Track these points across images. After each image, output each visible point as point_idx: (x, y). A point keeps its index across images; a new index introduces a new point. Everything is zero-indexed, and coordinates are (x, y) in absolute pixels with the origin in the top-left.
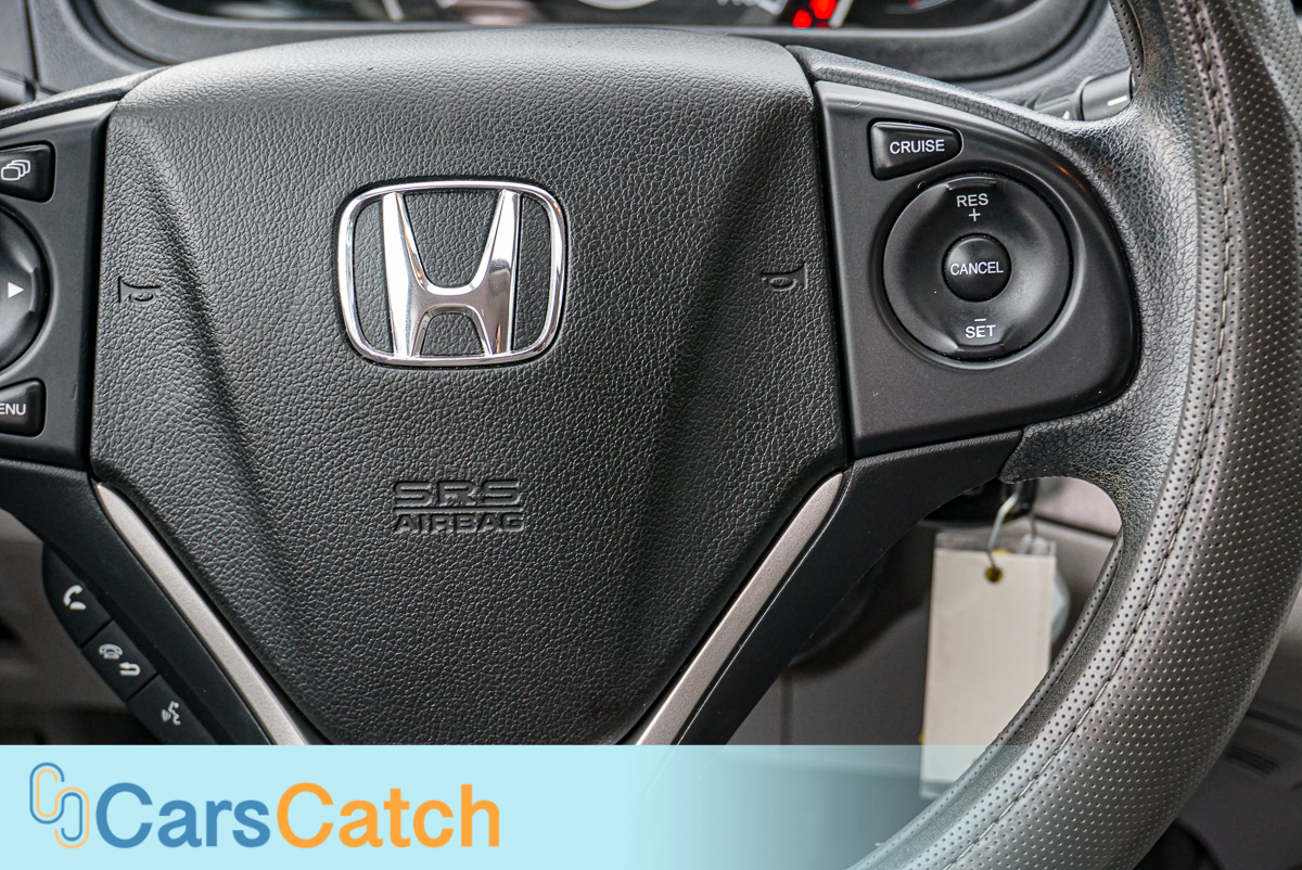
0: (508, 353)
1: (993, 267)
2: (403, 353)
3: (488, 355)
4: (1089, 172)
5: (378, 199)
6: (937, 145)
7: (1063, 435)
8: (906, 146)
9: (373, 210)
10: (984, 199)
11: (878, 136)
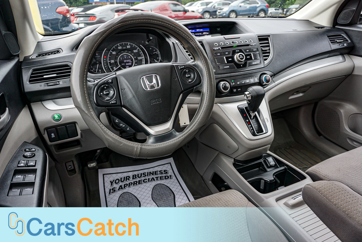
0: (157, 88)
1: (190, 75)
2: (149, 90)
3: (156, 88)
4: (195, 67)
5: (143, 78)
6: (184, 67)
7: (197, 87)
8: (182, 67)
9: (143, 79)
10: (188, 70)
11: (179, 67)
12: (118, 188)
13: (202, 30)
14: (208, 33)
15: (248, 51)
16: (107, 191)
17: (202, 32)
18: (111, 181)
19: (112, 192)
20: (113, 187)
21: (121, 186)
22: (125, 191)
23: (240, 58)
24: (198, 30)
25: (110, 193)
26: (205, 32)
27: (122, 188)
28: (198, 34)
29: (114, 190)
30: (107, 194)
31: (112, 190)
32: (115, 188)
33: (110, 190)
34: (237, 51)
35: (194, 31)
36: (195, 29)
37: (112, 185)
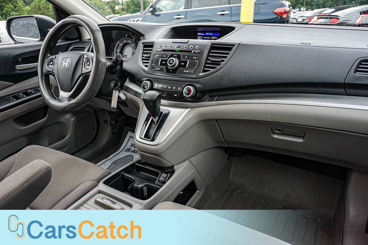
3: (66, 67)
5: (64, 59)
12: (132, 150)
13: (211, 34)
14: (216, 38)
15: (186, 57)
16: (126, 148)
17: (210, 36)
18: (132, 144)
19: (127, 151)
20: (130, 148)
21: (135, 150)
22: (133, 154)
23: (170, 62)
24: (207, 34)
25: (125, 151)
26: (214, 36)
27: (134, 152)
28: (206, 38)
29: (128, 150)
30: (124, 150)
31: (129, 150)
32: (131, 149)
33: (128, 149)
34: (174, 55)
35: (203, 34)
36: (204, 32)
37: (131, 146)
